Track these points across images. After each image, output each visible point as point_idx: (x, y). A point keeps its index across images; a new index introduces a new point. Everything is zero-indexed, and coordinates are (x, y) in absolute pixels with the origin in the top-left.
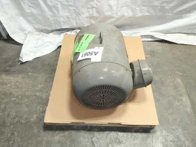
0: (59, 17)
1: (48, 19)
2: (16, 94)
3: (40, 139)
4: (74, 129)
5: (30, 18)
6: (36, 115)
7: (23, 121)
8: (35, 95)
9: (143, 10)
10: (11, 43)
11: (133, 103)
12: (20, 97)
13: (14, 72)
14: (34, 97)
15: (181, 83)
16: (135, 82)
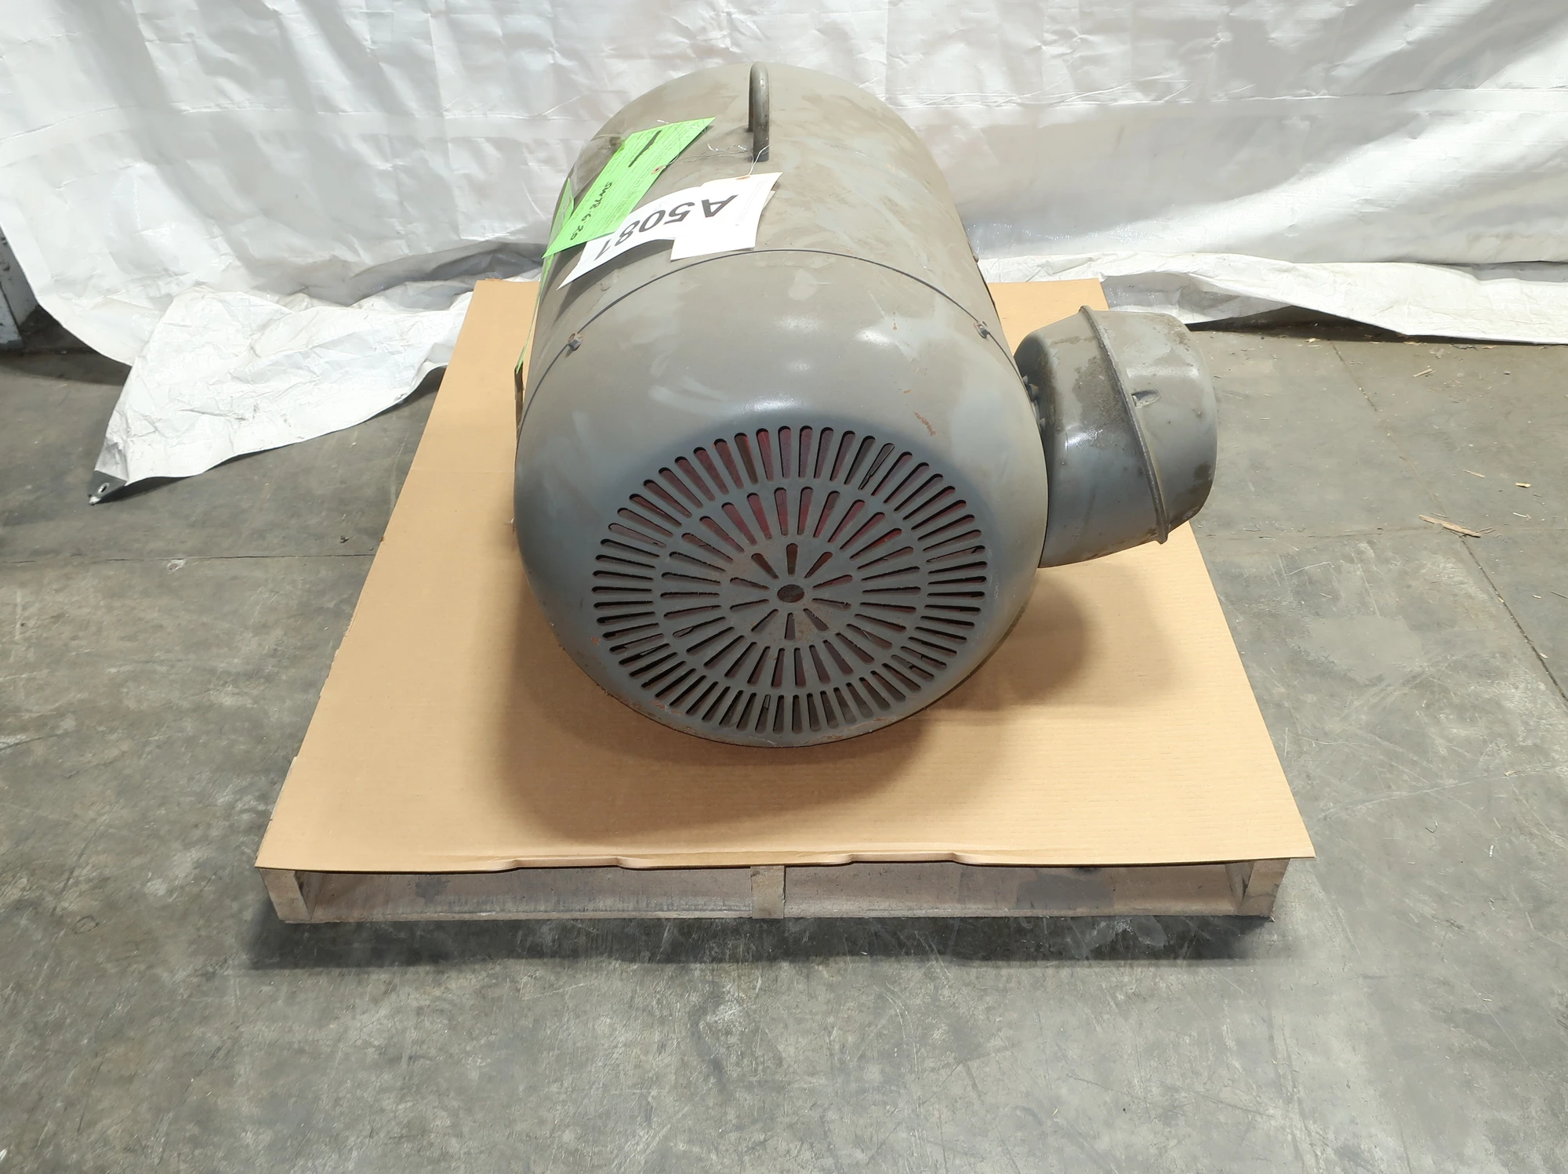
0: (440, 143)
1: (355, 164)
2: (34, 707)
3: (210, 1036)
4: (536, 952)
5: (212, 173)
6: (195, 854)
7: (72, 903)
8: (201, 710)
9: (1097, 60)
10: (48, 374)
11: (1063, 710)
12: (69, 724)
13: (39, 556)
14: (189, 726)
15: (1471, 587)
16: (1062, 474)
